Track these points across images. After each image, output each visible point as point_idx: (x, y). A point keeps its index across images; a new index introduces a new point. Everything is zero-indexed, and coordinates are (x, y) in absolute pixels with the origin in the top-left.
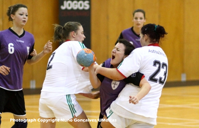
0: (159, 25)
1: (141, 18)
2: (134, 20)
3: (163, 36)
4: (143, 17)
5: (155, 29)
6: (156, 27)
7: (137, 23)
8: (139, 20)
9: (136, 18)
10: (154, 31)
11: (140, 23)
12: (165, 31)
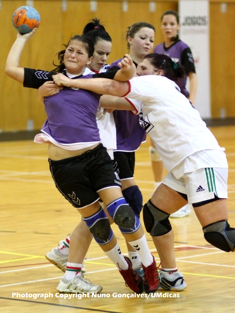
1: (172, 24)
2: (163, 26)
4: (175, 22)
7: (167, 31)
8: (169, 26)
9: (165, 24)
11: (170, 31)
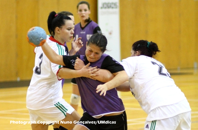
0: (151, 42)
1: (85, 10)
3: (154, 53)
5: (148, 46)
6: (148, 43)
8: (83, 12)
10: (147, 48)
12: (157, 48)
